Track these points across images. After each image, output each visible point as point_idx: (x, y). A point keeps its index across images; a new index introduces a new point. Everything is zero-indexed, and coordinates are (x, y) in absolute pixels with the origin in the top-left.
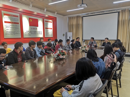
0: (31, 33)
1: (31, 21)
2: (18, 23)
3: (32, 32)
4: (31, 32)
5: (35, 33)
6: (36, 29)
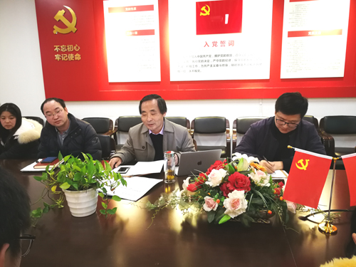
0: (204, 64)
1: (208, 13)
2: (154, 30)
3: (207, 58)
4: (204, 59)
5: (222, 63)
6: (227, 44)
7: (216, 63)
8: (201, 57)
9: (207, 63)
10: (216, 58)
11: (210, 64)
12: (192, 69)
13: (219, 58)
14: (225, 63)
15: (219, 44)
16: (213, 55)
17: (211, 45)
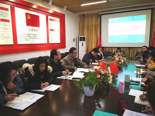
1: (29, 18)
2: (9, 20)
5: (35, 37)
6: (36, 31)
7: (33, 37)
8: (28, 34)
9: (30, 37)
10: (33, 36)
11: (31, 37)
12: (25, 39)
13: (34, 35)
14: (36, 37)
15: (33, 30)
16: (32, 34)
17: (31, 30)
